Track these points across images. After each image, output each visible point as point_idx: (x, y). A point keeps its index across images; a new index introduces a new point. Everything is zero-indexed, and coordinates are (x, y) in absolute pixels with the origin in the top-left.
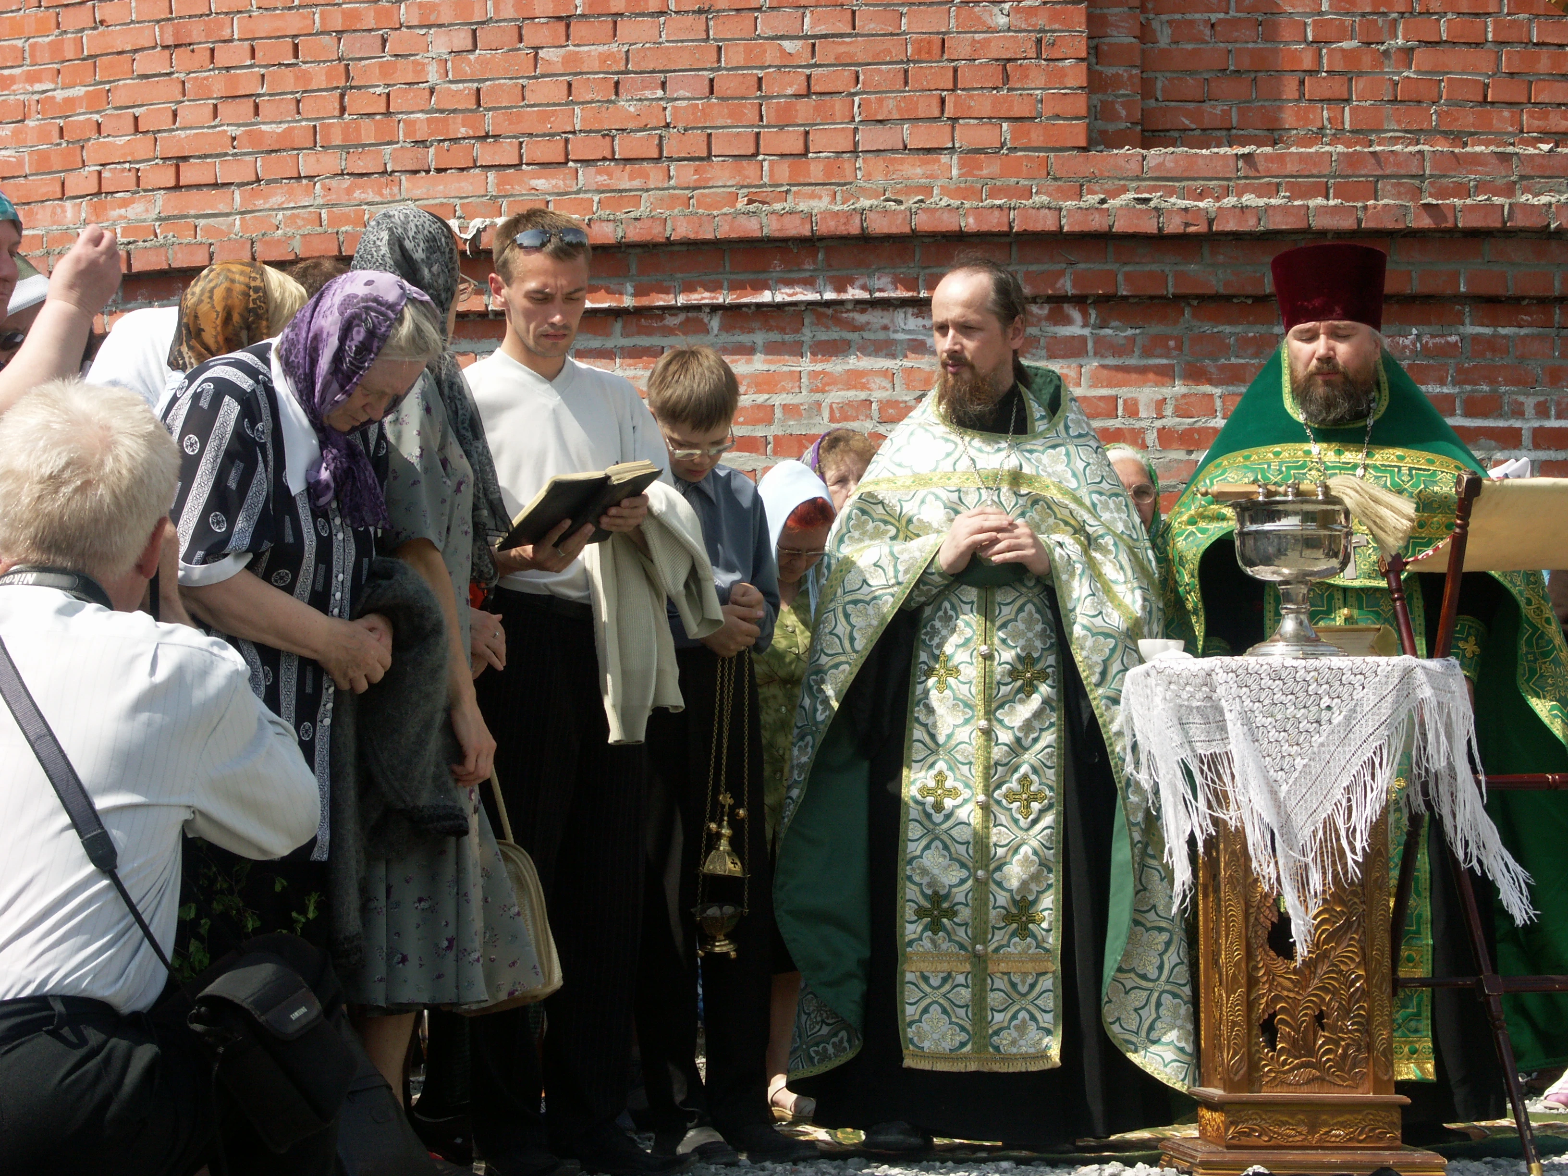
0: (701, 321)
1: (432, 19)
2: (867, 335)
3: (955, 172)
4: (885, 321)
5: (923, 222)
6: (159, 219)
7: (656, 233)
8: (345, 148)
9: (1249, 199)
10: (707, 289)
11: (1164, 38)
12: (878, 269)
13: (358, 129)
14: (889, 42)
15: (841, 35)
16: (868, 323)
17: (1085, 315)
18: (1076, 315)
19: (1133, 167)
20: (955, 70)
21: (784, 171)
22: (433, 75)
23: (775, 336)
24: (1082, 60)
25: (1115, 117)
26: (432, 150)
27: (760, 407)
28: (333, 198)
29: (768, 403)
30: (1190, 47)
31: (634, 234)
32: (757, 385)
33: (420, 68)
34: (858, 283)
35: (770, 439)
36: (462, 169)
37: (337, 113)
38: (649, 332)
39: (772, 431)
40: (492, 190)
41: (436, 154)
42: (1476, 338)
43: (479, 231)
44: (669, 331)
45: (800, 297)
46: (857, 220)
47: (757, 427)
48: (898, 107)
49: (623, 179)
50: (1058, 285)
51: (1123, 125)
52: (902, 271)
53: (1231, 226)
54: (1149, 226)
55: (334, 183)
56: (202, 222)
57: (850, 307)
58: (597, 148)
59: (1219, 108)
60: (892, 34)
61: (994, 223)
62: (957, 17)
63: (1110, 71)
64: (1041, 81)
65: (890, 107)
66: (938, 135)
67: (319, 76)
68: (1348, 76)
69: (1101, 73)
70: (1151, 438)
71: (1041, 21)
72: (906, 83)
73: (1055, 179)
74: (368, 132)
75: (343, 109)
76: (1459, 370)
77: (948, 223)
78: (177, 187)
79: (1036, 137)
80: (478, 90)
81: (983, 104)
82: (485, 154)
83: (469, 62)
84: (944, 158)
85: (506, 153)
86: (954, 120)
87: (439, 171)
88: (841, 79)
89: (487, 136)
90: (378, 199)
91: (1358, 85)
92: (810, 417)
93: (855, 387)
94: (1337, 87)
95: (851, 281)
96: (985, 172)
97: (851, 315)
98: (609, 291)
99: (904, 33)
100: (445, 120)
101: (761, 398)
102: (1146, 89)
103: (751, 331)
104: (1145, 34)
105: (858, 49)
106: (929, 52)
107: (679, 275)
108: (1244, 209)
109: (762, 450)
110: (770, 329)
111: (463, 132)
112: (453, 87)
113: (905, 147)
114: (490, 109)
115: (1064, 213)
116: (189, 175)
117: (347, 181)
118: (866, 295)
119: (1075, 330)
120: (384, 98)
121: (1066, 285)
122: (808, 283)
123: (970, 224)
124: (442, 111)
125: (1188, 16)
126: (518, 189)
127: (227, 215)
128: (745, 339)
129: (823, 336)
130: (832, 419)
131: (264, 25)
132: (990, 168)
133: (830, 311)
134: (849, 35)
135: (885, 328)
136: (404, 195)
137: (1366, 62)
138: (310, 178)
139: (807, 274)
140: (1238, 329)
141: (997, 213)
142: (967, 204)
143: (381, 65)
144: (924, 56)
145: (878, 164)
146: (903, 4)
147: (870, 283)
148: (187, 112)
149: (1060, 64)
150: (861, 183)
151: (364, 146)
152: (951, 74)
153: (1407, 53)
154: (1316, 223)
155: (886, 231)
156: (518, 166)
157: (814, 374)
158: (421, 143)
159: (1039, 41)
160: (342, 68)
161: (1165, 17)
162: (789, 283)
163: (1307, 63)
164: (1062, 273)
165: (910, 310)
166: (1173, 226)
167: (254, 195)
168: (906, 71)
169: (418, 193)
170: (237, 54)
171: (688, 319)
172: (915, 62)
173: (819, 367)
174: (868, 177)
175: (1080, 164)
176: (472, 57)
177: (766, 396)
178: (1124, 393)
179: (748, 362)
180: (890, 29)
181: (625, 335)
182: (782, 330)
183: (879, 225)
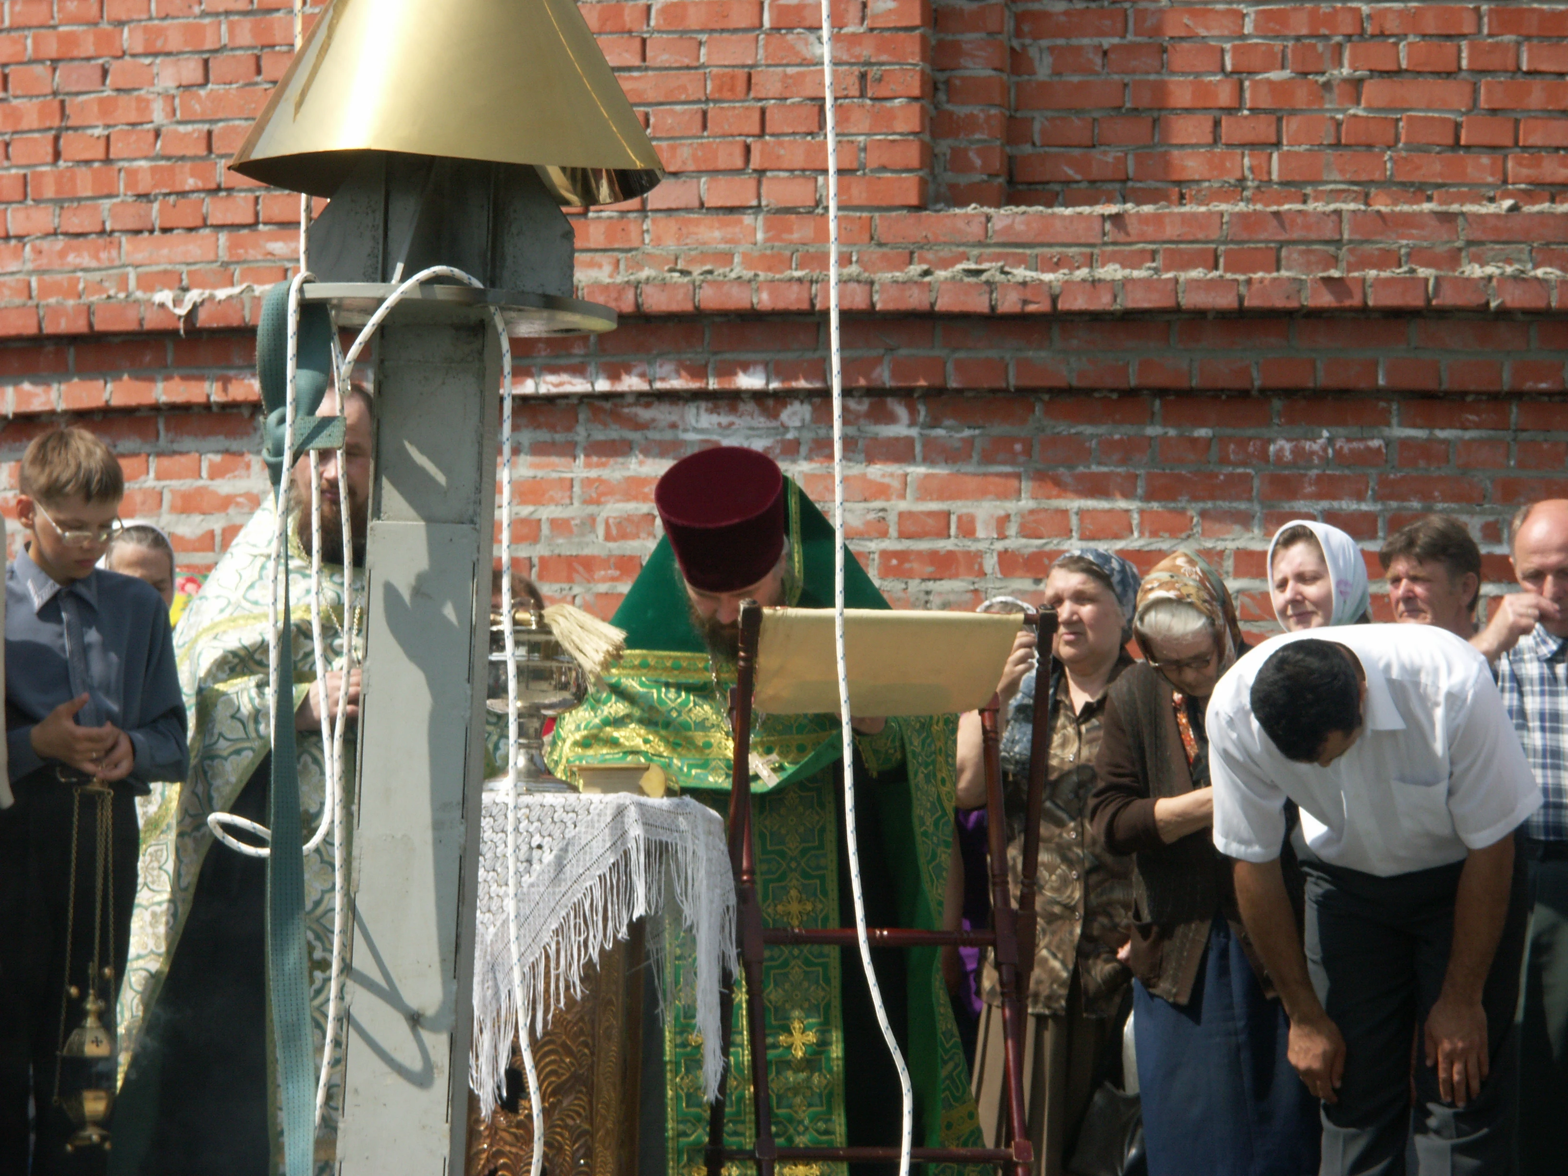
1: (159, 45)
2: (652, 435)
3: (760, 236)
4: (674, 418)
5: (707, 298)
8: (59, 202)
9: (1112, 272)
11: (1043, 70)
12: (661, 355)
13: (73, 179)
14: (685, 78)
15: (629, 69)
16: (653, 420)
17: (913, 412)
18: (902, 412)
19: (975, 230)
20: (763, 112)
22: (158, 115)
23: (543, 435)
24: (916, 99)
25: (968, 168)
26: (156, 206)
27: (524, 521)
28: (44, 262)
29: (534, 516)
30: (1076, 79)
32: (522, 494)
33: (144, 105)
34: (636, 371)
36: (190, 229)
37: (49, 158)
40: (224, 255)
41: (161, 211)
42: (1405, 443)
43: (195, 307)
45: (568, 388)
46: (630, 295)
48: (695, 158)
50: (875, 375)
51: (977, 177)
52: (688, 356)
53: (1079, 303)
54: (979, 304)
55: (45, 244)
57: (630, 400)
59: (1111, 155)
60: (688, 68)
61: (792, 299)
62: (766, 46)
63: (962, 111)
64: (865, 126)
65: (684, 157)
66: (742, 191)
67: (31, 113)
68: (1278, 115)
69: (951, 114)
70: (990, 563)
71: (866, 51)
72: (704, 127)
73: (880, 245)
74: (85, 182)
75: (57, 155)
76: (1383, 482)
77: (737, 299)
79: (858, 193)
80: (210, 133)
81: (795, 153)
82: (216, 210)
83: (199, 99)
84: (748, 219)
85: (237, 210)
86: (761, 172)
87: (165, 230)
89: (219, 189)
90: (94, 264)
91: (1291, 126)
92: (582, 535)
93: (635, 498)
94: (1264, 129)
95: (625, 368)
96: (796, 236)
97: (636, 409)
99: (703, 66)
100: (171, 169)
101: (528, 510)
102: (1015, 132)
104: (1014, 63)
105: (648, 85)
106: (732, 89)
108: (1095, 283)
110: (538, 427)
111: (191, 183)
112: (182, 129)
113: (702, 205)
114: (221, 156)
115: (876, 287)
117: (60, 243)
118: (644, 387)
119: (900, 429)
120: (102, 143)
121: (884, 375)
122: (578, 370)
123: (764, 300)
124: (168, 158)
125: (1074, 42)
126: (252, 254)
129: (600, 435)
130: (608, 538)
132: (802, 231)
133: (608, 405)
134: (638, 68)
135: (673, 426)
136: (124, 259)
137: (1301, 97)
138: (20, 238)
139: (575, 360)
140: (1102, 430)
141: (795, 287)
142: (762, 276)
143: (101, 101)
144: (727, 95)
145: (669, 226)
146: (702, 31)
147: (650, 371)
149: (888, 104)
150: (649, 249)
151: (79, 199)
152: (756, 116)
153: (1356, 84)
154: (1188, 300)
155: (665, 308)
156: (253, 226)
157: (588, 482)
158: (144, 197)
159: (863, 76)
160: (56, 104)
161: (1044, 43)
162: (554, 370)
163: (1225, 97)
164: (879, 361)
165: (703, 405)
166: (1009, 303)
168: (705, 113)
169: (139, 257)
172: (715, 101)
173: (593, 473)
174: (658, 241)
175: (910, 227)
176: (203, 92)
177: (532, 508)
178: (958, 507)
180: (687, 61)
182: (553, 428)
183: (656, 301)
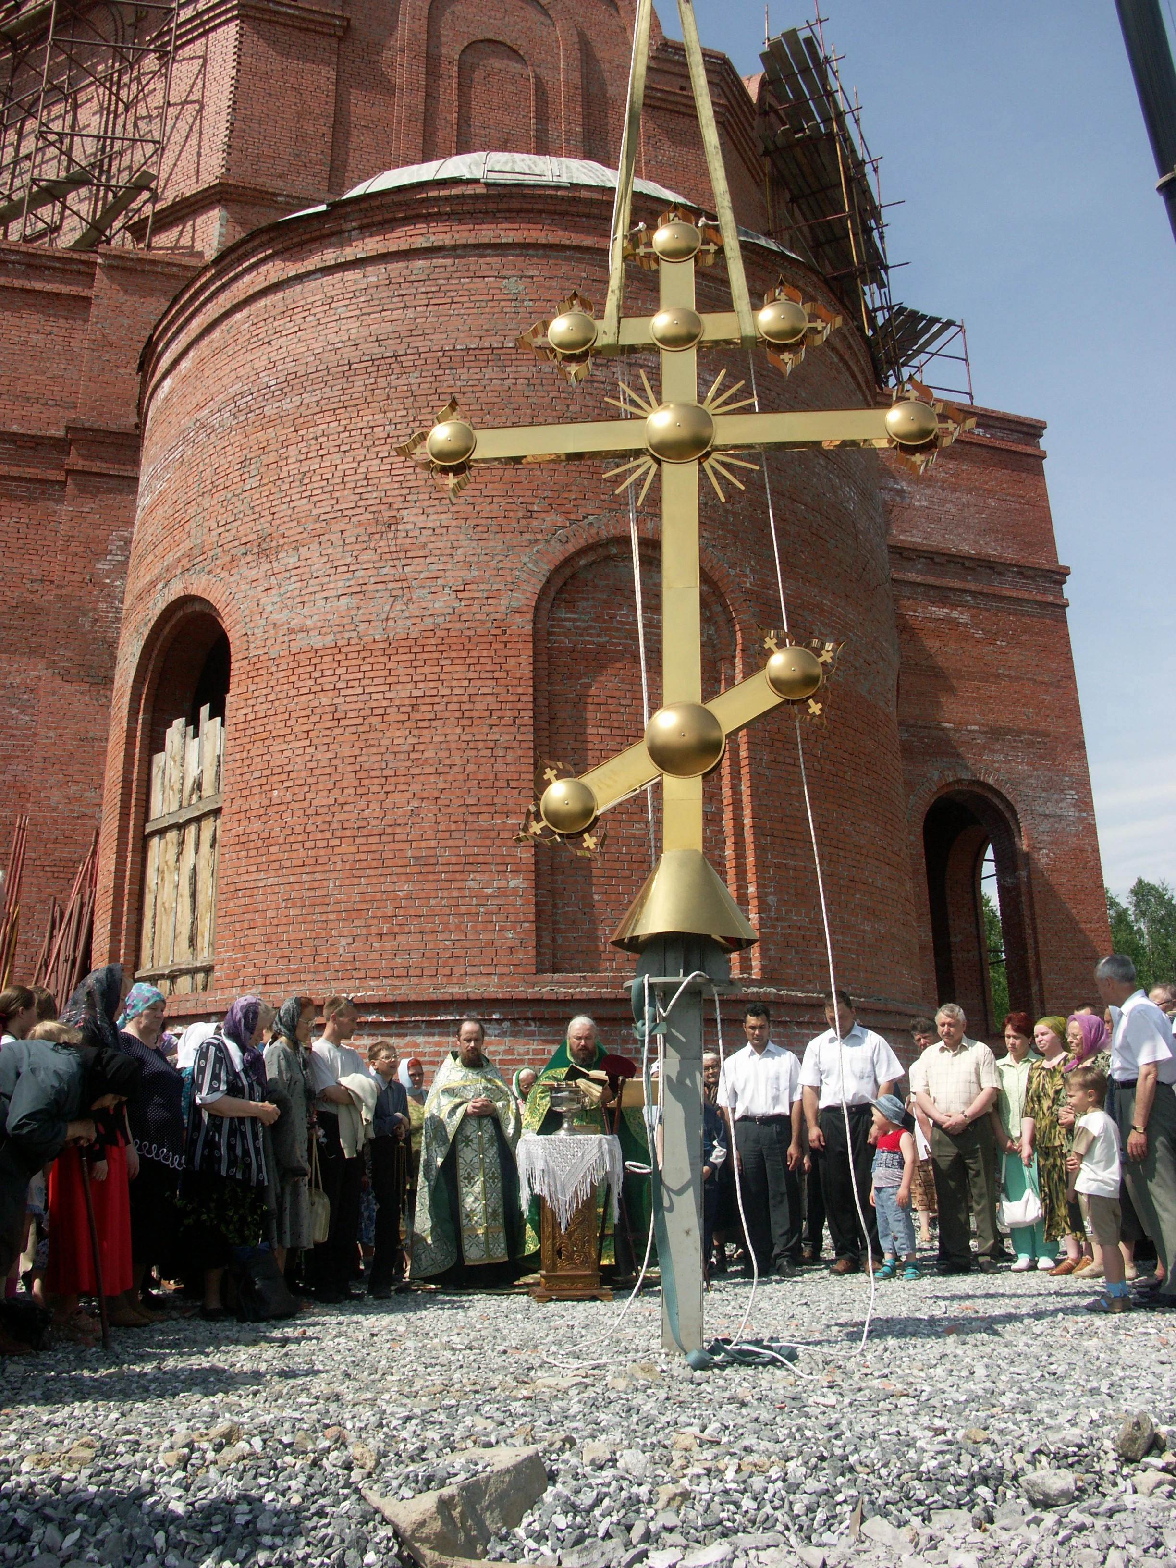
0: (421, 1025)
1: (342, 934)
3: (496, 981)
5: (486, 996)
7: (405, 999)
8: (315, 972)
9: (584, 989)
10: (421, 1016)
11: (560, 941)
13: (319, 967)
14: (477, 942)
15: (463, 940)
17: (535, 1024)
18: (533, 1024)
19: (550, 979)
20: (497, 950)
21: (445, 980)
22: (341, 951)
23: (441, 1030)
24: (534, 947)
25: (545, 964)
26: (340, 973)
27: (437, 1051)
28: (310, 987)
30: (567, 944)
31: (399, 999)
32: (436, 1045)
33: (337, 949)
36: (349, 979)
37: (313, 962)
38: (405, 1028)
40: (358, 985)
44: (411, 1029)
45: (449, 1018)
46: (466, 995)
48: (480, 961)
49: (397, 982)
50: (527, 1015)
51: (547, 967)
52: (480, 1010)
53: (578, 997)
54: (554, 997)
55: (311, 983)
56: (272, 994)
58: (388, 973)
59: (576, 962)
60: (478, 940)
61: (508, 996)
62: (497, 934)
63: (543, 951)
64: (522, 954)
65: (477, 961)
66: (491, 970)
67: (308, 951)
68: (614, 952)
69: (540, 951)
71: (522, 936)
72: (482, 954)
73: (526, 983)
74: (322, 968)
77: (493, 996)
78: (265, 984)
79: (521, 970)
80: (354, 955)
81: (505, 960)
82: (356, 974)
83: (352, 947)
84: (493, 976)
85: (362, 974)
86: (496, 965)
87: (343, 979)
88: (462, 953)
89: (356, 969)
90: (324, 988)
91: (617, 955)
94: (611, 956)
96: (505, 981)
98: (391, 1016)
99: (481, 939)
100: (344, 964)
102: (554, 956)
103: (434, 1028)
104: (554, 940)
105: (467, 944)
106: (489, 945)
107: (413, 1011)
108: (582, 992)
110: (440, 1028)
111: (349, 968)
112: (347, 954)
113: (481, 973)
114: (358, 961)
115: (528, 993)
116: (269, 980)
117: (315, 982)
119: (533, 1028)
120: (327, 958)
121: (530, 1015)
122: (451, 1014)
123: (500, 996)
124: (343, 962)
125: (567, 935)
126: (365, 985)
127: (279, 992)
128: (432, 1030)
131: (293, 936)
132: (506, 979)
134: (465, 940)
136: (333, 986)
138: (304, 981)
139: (451, 1011)
141: (508, 993)
142: (499, 990)
143: (326, 948)
144: (487, 946)
145: (473, 978)
148: (269, 961)
149: (528, 949)
150: (468, 984)
151: (320, 972)
152: (495, 951)
154: (604, 996)
155: (475, 998)
156: (365, 978)
158: (337, 971)
159: (522, 942)
160: (315, 949)
161: (560, 935)
164: (528, 1011)
166: (561, 997)
168: (482, 951)
170: (284, 945)
171: (417, 1025)
172: (484, 948)
174: (470, 982)
175: (534, 979)
178: (547, 1047)
179: (431, 1038)
183: (473, 997)
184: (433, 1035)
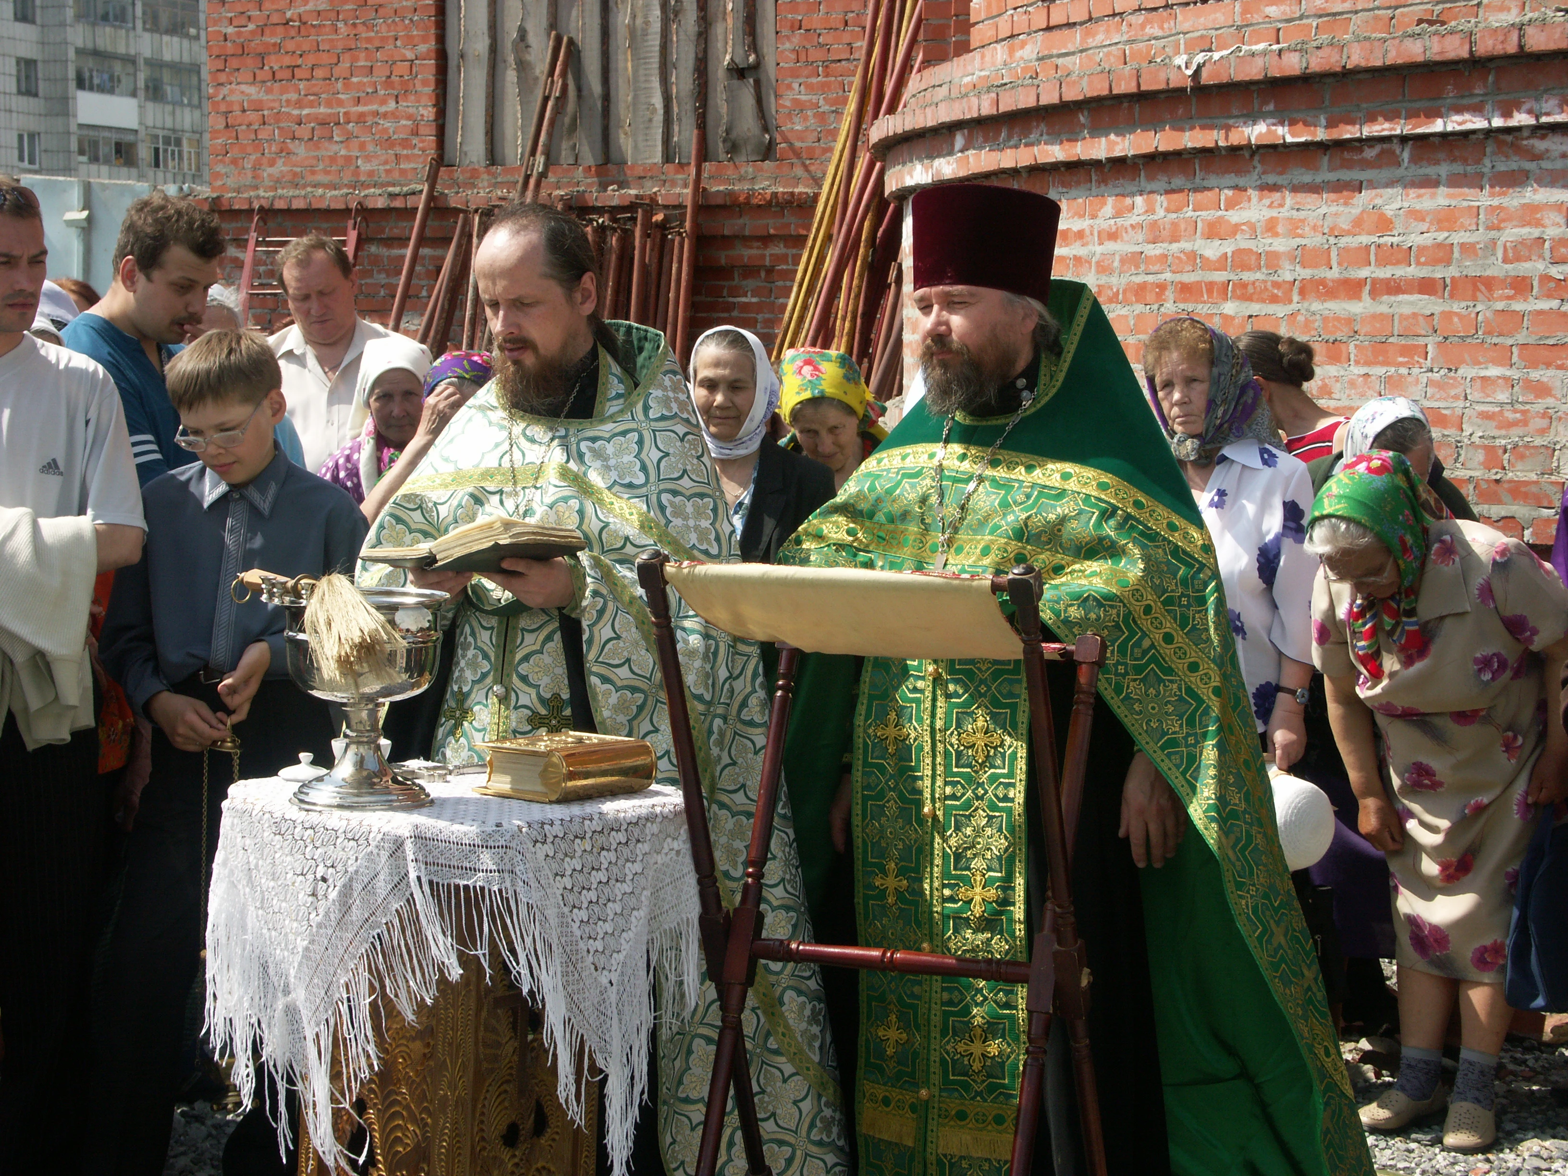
0: (1394, 153)
2: (1546, 164)
6: (1039, 59)
10: (1387, 119)
12: (1546, 91)
16: (1547, 151)
23: (1458, 168)
27: (1440, 246)
28: (1133, 33)
29: (1449, 241)
31: (1317, 63)
32: (1439, 221)
34: (1526, 107)
35: (1448, 281)
38: (1348, 165)
39: (1451, 272)
40: (1238, 21)
43: (1199, 67)
44: (1366, 164)
45: (1469, 126)
46: (1514, 37)
47: (1438, 268)
55: (1134, 19)
56: (1060, 61)
57: (1525, 133)
78: (1049, 28)
90: (1160, 33)
92: (1486, 258)
93: (1529, 224)
95: (1518, 106)
97: (1532, 142)
98: (1306, 124)
101: (1441, 236)
103: (1437, 163)
107: (1364, 105)
109: (1440, 293)
110: (1454, 160)
117: (1139, 18)
118: (1532, 121)
122: (1477, 109)
126: (1256, 18)
127: (1073, 53)
128: (1431, 171)
129: (1502, 167)
130: (1505, 260)
133: (1509, 138)
139: (1476, 100)
147: (1537, 107)
155: (1543, 48)
157: (1491, 210)
162: (1459, 110)
167: (1088, 34)
169: (1186, 26)
171: (1382, 152)
173: (1495, 202)
177: (1446, 234)
179: (1433, 196)
181: (1331, 169)
182: (1465, 161)
183: (1537, 41)
184: (1432, 183)
